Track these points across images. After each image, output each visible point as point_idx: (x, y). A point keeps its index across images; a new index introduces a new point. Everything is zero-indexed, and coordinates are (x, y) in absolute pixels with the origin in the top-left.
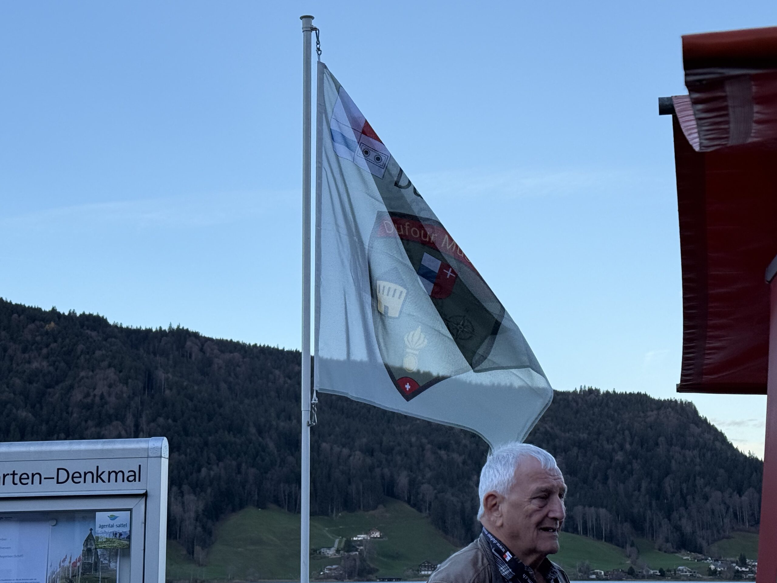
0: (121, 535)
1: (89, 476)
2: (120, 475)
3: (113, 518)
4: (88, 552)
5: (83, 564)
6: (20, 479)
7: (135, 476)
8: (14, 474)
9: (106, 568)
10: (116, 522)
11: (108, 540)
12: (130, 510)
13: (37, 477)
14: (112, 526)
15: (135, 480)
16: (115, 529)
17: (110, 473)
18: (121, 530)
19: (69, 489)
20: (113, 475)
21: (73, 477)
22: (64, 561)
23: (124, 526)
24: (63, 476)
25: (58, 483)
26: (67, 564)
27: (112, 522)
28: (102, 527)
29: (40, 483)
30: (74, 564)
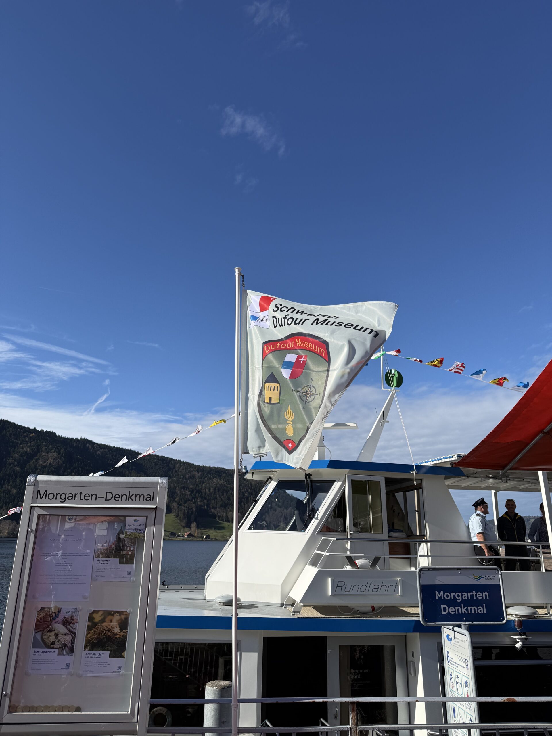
0: (140, 530)
1: (124, 497)
2: (142, 497)
3: (136, 521)
6: (85, 497)
7: (150, 498)
8: (81, 494)
10: (137, 523)
11: (132, 533)
12: (147, 517)
13: (94, 496)
14: (135, 526)
15: (150, 500)
16: (137, 527)
17: (136, 496)
18: (140, 528)
19: (112, 503)
20: (138, 497)
21: (115, 497)
22: (105, 544)
23: (142, 525)
24: (109, 496)
25: (106, 500)
26: (106, 546)
27: (135, 523)
28: (129, 526)
29: (96, 500)
30: (111, 546)
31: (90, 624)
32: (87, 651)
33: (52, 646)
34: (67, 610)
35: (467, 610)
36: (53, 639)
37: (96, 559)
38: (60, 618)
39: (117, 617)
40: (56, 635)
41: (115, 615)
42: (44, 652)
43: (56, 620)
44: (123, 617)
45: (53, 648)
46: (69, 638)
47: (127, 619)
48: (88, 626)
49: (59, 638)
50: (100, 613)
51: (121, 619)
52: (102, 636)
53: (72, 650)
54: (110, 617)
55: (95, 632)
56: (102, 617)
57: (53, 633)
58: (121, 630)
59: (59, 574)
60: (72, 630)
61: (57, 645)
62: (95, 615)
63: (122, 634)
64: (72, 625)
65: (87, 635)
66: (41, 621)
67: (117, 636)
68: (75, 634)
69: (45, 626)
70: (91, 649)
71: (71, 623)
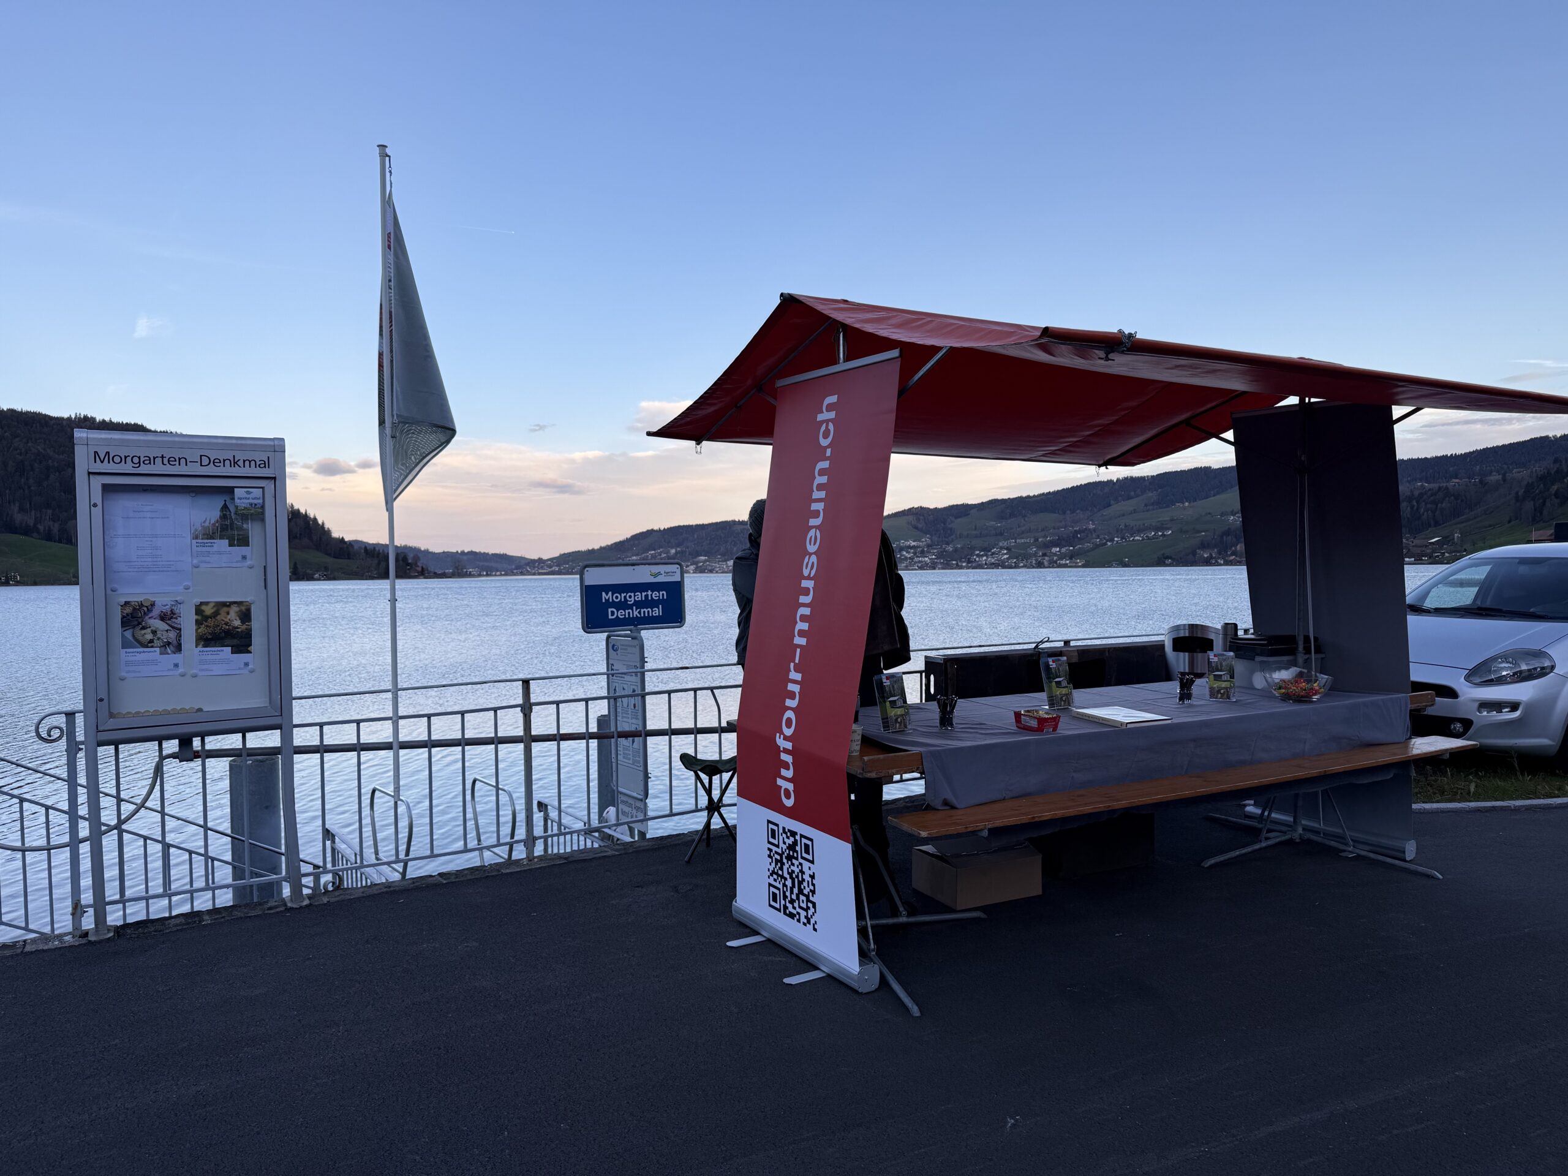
0: (256, 505)
1: (227, 462)
2: (253, 463)
3: (248, 493)
4: (224, 517)
5: (221, 525)
6: (169, 461)
7: (265, 464)
8: (163, 457)
9: (240, 529)
10: (251, 496)
11: (245, 508)
12: (263, 488)
13: (183, 461)
14: (249, 499)
15: (265, 467)
16: (251, 501)
17: (244, 461)
18: (256, 501)
19: (211, 470)
20: (247, 463)
21: (215, 462)
22: (205, 522)
23: (259, 498)
24: (205, 461)
25: (201, 465)
26: (207, 524)
27: (248, 496)
28: (239, 499)
29: (186, 465)
30: (214, 525)
31: (199, 618)
32: (200, 648)
33: (149, 645)
34: (163, 602)
35: (640, 613)
36: (149, 636)
37: (194, 541)
38: (156, 612)
39: (234, 609)
40: (154, 632)
41: (232, 606)
42: (140, 653)
43: (150, 615)
44: (243, 608)
45: (152, 647)
46: (172, 635)
47: (248, 611)
48: (197, 621)
49: (158, 635)
50: (212, 605)
51: (241, 611)
52: (217, 630)
53: (179, 648)
54: (225, 609)
55: (207, 626)
56: (215, 609)
57: (149, 630)
58: (243, 622)
59: (142, 560)
60: (176, 626)
61: (157, 643)
62: (203, 608)
63: (244, 627)
64: (174, 620)
65: (197, 630)
66: (129, 617)
67: (239, 630)
68: (180, 629)
69: (136, 623)
70: (205, 646)
71: (172, 618)
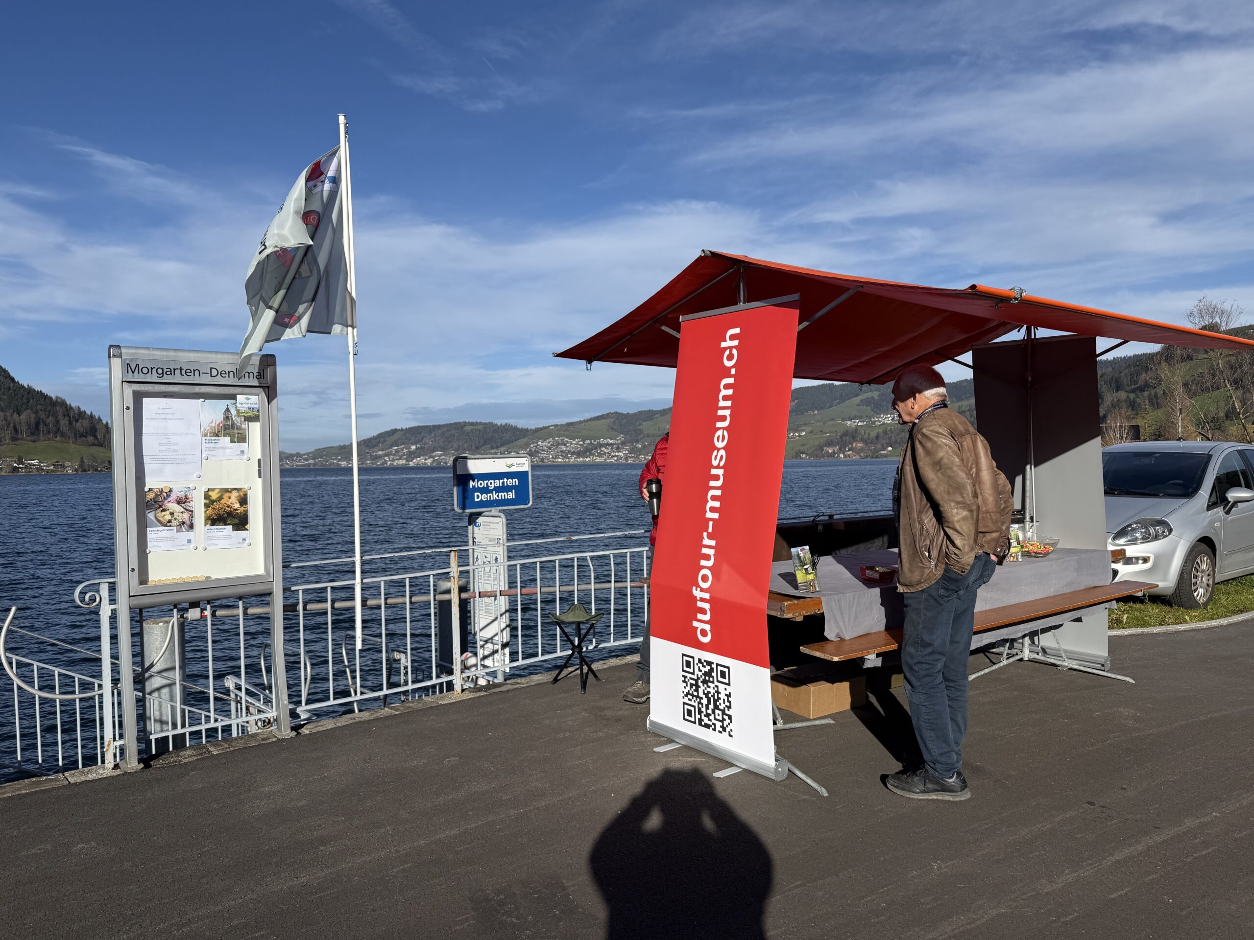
0: (253, 409)
1: (231, 374)
3: (248, 399)
4: (227, 418)
5: (224, 425)
6: (186, 372)
8: (181, 369)
9: (239, 428)
10: (249, 401)
11: (245, 412)
12: (259, 395)
13: (197, 372)
14: (248, 404)
15: (260, 378)
16: (249, 406)
18: (253, 406)
19: (219, 380)
20: (246, 374)
21: (221, 374)
22: (212, 422)
23: (256, 404)
24: (214, 372)
25: (211, 376)
26: (213, 425)
27: (247, 402)
28: (242, 404)
29: (199, 376)
30: (219, 425)
31: (207, 501)
32: (208, 527)
33: (168, 524)
34: (178, 491)
35: (498, 496)
36: (168, 517)
37: (204, 439)
38: (173, 497)
39: (235, 494)
40: (172, 514)
41: (233, 492)
42: (161, 531)
43: (169, 500)
44: (242, 493)
45: (170, 526)
46: (186, 516)
47: (246, 495)
48: (205, 504)
49: (176, 516)
50: (217, 491)
51: (240, 496)
52: (221, 512)
53: (191, 527)
54: (228, 494)
55: (213, 508)
56: (219, 494)
57: (168, 512)
58: (241, 505)
59: (163, 454)
60: (189, 508)
61: (174, 523)
62: (210, 493)
63: (242, 509)
64: (187, 504)
65: (205, 512)
66: (152, 501)
67: (238, 511)
68: (192, 511)
69: (157, 506)
70: (212, 525)
71: (186, 502)
